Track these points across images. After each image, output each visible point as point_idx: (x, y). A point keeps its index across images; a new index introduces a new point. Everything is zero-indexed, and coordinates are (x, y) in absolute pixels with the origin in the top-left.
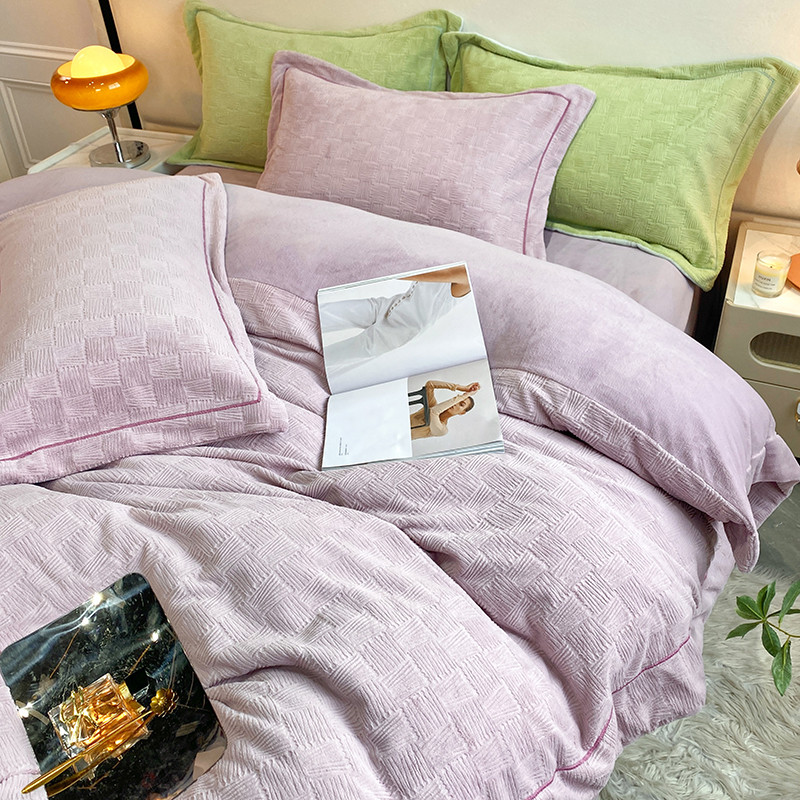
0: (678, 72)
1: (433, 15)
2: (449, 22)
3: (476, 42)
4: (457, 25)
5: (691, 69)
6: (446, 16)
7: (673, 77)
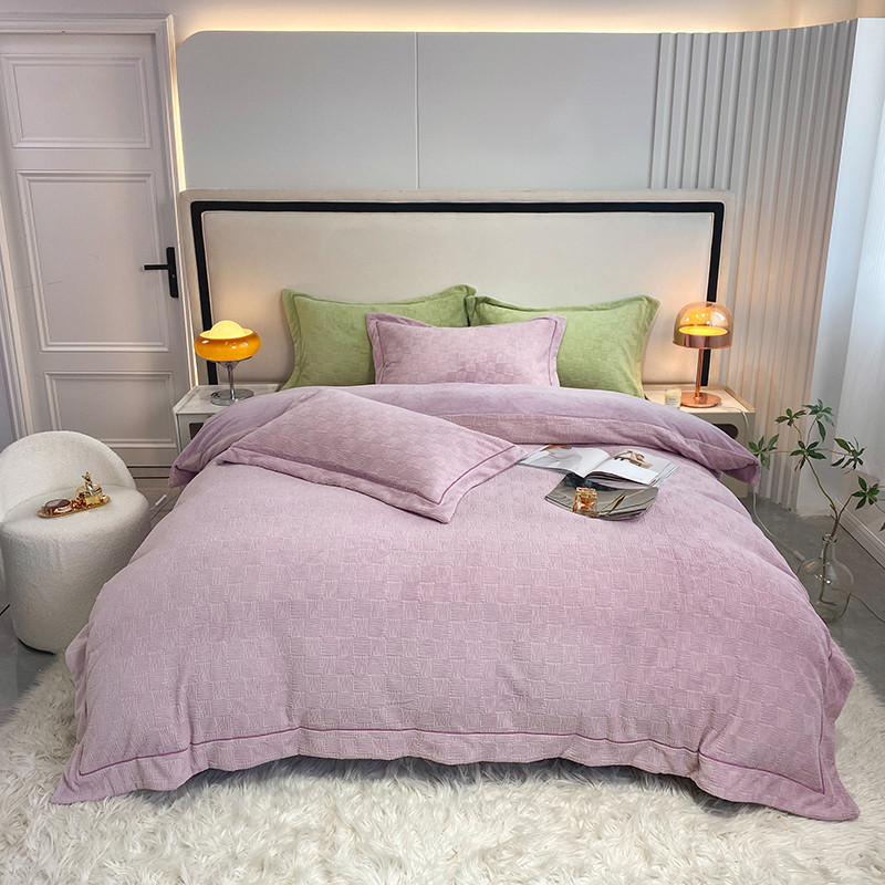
0: (600, 307)
1: (460, 288)
2: (470, 291)
3: (487, 301)
4: (473, 292)
5: (607, 304)
6: (467, 288)
7: (598, 309)
